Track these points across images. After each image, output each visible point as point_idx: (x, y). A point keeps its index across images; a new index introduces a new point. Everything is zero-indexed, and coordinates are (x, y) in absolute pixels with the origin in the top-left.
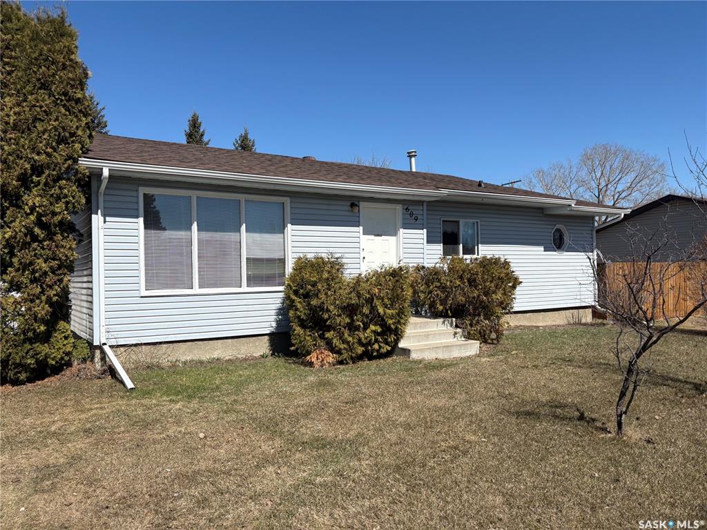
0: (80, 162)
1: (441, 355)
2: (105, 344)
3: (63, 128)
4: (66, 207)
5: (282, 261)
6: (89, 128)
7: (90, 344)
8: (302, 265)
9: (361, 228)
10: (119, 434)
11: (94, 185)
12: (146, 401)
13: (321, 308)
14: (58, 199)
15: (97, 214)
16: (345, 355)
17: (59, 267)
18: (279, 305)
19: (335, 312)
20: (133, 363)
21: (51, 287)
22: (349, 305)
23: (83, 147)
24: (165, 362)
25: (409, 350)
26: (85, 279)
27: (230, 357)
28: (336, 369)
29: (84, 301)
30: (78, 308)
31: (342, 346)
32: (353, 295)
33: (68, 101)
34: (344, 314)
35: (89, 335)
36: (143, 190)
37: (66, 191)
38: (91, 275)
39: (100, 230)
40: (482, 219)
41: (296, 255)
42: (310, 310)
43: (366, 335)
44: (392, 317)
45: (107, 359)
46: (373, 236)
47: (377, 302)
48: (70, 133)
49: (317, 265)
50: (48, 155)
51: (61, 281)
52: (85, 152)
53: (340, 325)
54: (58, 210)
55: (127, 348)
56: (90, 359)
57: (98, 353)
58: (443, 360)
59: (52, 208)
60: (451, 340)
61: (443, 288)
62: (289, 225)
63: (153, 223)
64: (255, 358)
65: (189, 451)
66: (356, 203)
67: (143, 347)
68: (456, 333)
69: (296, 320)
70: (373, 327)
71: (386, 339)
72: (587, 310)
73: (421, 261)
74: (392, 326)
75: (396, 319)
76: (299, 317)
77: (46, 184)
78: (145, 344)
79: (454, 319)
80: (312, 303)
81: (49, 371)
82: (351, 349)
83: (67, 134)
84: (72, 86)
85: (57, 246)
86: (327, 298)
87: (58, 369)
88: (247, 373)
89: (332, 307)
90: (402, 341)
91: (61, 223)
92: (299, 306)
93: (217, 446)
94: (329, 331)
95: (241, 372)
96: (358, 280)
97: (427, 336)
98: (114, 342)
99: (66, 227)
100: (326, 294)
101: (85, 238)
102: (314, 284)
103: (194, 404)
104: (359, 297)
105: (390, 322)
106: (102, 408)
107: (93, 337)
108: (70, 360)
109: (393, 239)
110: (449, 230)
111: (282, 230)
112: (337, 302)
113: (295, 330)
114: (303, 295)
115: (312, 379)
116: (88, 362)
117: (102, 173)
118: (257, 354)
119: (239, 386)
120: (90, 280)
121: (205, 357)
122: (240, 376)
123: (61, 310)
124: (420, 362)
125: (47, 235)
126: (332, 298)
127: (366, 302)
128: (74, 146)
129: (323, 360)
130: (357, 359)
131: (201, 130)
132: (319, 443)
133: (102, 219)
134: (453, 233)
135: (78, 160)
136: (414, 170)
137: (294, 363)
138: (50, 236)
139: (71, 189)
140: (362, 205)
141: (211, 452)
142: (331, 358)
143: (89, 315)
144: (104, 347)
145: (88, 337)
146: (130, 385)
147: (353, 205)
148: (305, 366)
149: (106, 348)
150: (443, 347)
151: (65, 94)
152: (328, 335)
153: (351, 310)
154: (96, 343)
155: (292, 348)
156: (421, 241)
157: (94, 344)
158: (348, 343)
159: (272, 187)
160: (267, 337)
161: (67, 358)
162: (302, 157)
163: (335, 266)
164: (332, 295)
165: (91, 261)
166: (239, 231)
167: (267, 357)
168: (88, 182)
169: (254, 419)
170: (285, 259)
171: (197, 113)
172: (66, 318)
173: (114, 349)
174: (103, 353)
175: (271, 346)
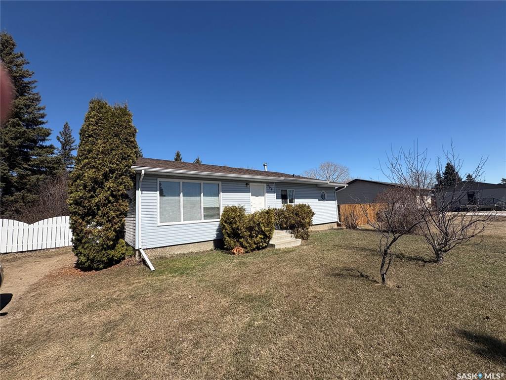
1: (288, 246)
2: (141, 248)
3: (125, 153)
4: (125, 187)
5: (218, 208)
6: (136, 153)
7: (134, 248)
8: (227, 210)
9: (250, 193)
10: (148, 297)
11: (138, 177)
12: (161, 278)
13: (237, 228)
14: (121, 184)
15: (138, 190)
16: (248, 249)
17: (120, 214)
18: (217, 227)
19: (244, 230)
20: (154, 257)
21: (116, 224)
22: (250, 227)
23: (133, 161)
24: (168, 255)
25: (274, 245)
26: (132, 219)
27: (197, 251)
28: (245, 255)
29: (132, 229)
30: (129, 232)
31: (247, 245)
32: (251, 222)
33: (127, 142)
34: (247, 231)
36: (159, 180)
37: (125, 180)
38: (135, 217)
39: (140, 197)
40: (295, 189)
41: (224, 206)
42: (232, 229)
43: (257, 239)
44: (268, 231)
45: (142, 256)
46: (255, 197)
47: (261, 225)
48: (128, 155)
49: (234, 209)
50: (117, 165)
51: (121, 221)
52: (134, 164)
53: (246, 236)
54: (121, 189)
55: (151, 250)
56: (133, 255)
57: (137, 252)
58: (289, 248)
59: (118, 188)
60: (290, 239)
61: (285, 217)
62: (221, 193)
63: (161, 195)
64: (208, 251)
65: (185, 308)
67: (158, 249)
68: (292, 236)
70: (260, 236)
71: (265, 241)
72: (335, 223)
73: (274, 206)
74: (268, 235)
76: (227, 233)
77: (116, 178)
78: (159, 247)
79: (290, 230)
80: (233, 226)
81: (114, 263)
82: (251, 246)
83: (126, 156)
84: (129, 136)
85: (119, 205)
86: (240, 224)
87: (118, 262)
88: (205, 259)
89: (242, 228)
90: (271, 241)
91: (122, 195)
92: (227, 228)
93: (198, 304)
94: (241, 238)
95: (203, 259)
96: (254, 215)
97: (281, 238)
98: (145, 247)
99: (125, 196)
100: (240, 222)
101: (133, 201)
102: (234, 218)
103: (184, 278)
104: (254, 223)
105: (267, 233)
106: (139, 282)
107: (135, 245)
108: (124, 257)
109: (263, 197)
110: (283, 194)
111: (217, 195)
112: (244, 226)
113: (226, 238)
114: (229, 222)
115: (236, 261)
116: (132, 257)
117: (141, 172)
118: (208, 249)
119: (204, 266)
121: (186, 252)
122: (203, 261)
123: (121, 233)
124: (280, 250)
125: (116, 200)
126: (242, 224)
127: (257, 225)
128: (129, 161)
129: (239, 252)
130: (253, 250)
131: (181, 157)
132: (250, 299)
133: (141, 192)
134: (285, 195)
135: (131, 167)
136: (266, 170)
137: (226, 253)
138: (117, 200)
139: (127, 180)
140: (250, 184)
141: (196, 307)
142: (242, 250)
143: (134, 235)
145: (133, 245)
146: (152, 268)
147: (247, 184)
148: (231, 254)
149: (141, 251)
150: (288, 242)
151: (126, 139)
152: (240, 240)
153: (250, 229)
154: (137, 248)
155: (225, 247)
156: (274, 198)
158: (250, 243)
159: (214, 177)
160: (212, 242)
161: (123, 256)
162: (223, 166)
163: (242, 210)
164: (242, 222)
165: (135, 211)
166: (200, 196)
167: (213, 250)
168: (135, 177)
169: (215, 285)
171: (179, 151)
172: (123, 237)
173: (145, 251)
174: (140, 253)
175: (214, 245)
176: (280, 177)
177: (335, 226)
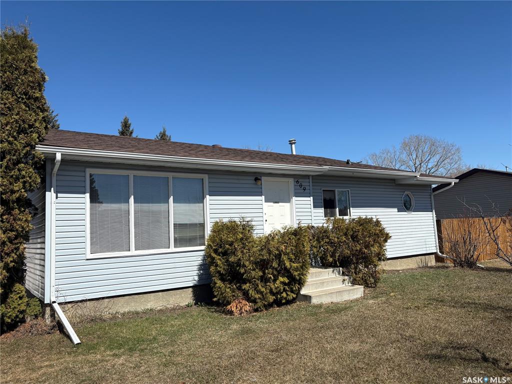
0: (37, 149)
1: (336, 299)
2: (54, 302)
3: (23, 121)
4: (24, 186)
5: (202, 226)
6: (45, 121)
7: (41, 301)
8: (219, 228)
9: (263, 197)
11: (48, 167)
12: (91, 357)
13: (238, 264)
14: (17, 179)
15: (50, 191)
16: (259, 304)
17: (16, 237)
18: (200, 262)
19: (250, 267)
20: (79, 318)
21: (8, 255)
22: (262, 260)
23: (40, 136)
24: (106, 315)
25: (310, 297)
26: (39, 246)
27: (161, 308)
28: (253, 316)
29: (38, 264)
30: (32, 270)
31: (257, 296)
32: (264, 252)
33: (28, 99)
34: (257, 268)
35: (41, 295)
36: (89, 171)
37: (24, 172)
38: (44, 243)
39: (53, 204)
40: (352, 189)
41: (214, 220)
42: (229, 265)
43: (276, 286)
44: (296, 269)
45: (56, 315)
46: (272, 203)
47: (284, 258)
48: (29, 125)
49: (232, 227)
50: (10, 143)
51: (17, 249)
52: (42, 141)
53: (254, 278)
54: (16, 189)
55: (73, 304)
56: (41, 315)
57: (48, 310)
58: (338, 303)
59: (11, 187)
60: (340, 286)
61: (331, 243)
62: (208, 196)
63: (94, 199)
64: (182, 308)
66: (259, 178)
67: (88, 302)
68: (344, 280)
69: (217, 275)
70: (281, 279)
71: (292, 288)
72: (431, 256)
73: (310, 222)
74: (297, 277)
75: (300, 271)
76: (219, 272)
77: (7, 167)
78: (90, 300)
79: (341, 268)
80: (230, 260)
81: (5, 329)
82: (264, 298)
83: (26, 126)
84: (32, 88)
85: (14, 220)
86: (243, 255)
87: (12, 327)
88: (177, 322)
89: (248, 263)
90: (303, 288)
91: (19, 200)
92: (219, 262)
94: (246, 284)
95: (173, 322)
96: (270, 238)
97: (322, 283)
98: (62, 300)
99: (23, 203)
100: (242, 252)
101: (39, 212)
102: (231, 244)
103: (136, 358)
104: (270, 254)
105: (296, 273)
106: (51, 366)
107: (44, 296)
108: (23, 318)
109: (288, 205)
110: (328, 198)
111: (201, 200)
112: (252, 259)
113: (216, 283)
114: (221, 252)
115: (235, 327)
116: (39, 318)
117: (56, 157)
118: (184, 304)
119: (174, 336)
120: (43, 247)
121: (140, 308)
122: (172, 326)
123: (17, 273)
124: (320, 306)
125: (7, 210)
126: (247, 255)
127: (275, 257)
128: (32, 135)
129: (241, 309)
130: (269, 306)
131: (131, 129)
133: (54, 195)
134: (330, 199)
135: (35, 147)
136: (294, 153)
137: (216, 311)
138: (9, 211)
139: (28, 171)
140: (264, 179)
142: (248, 307)
143: (41, 277)
144: (54, 305)
145: (40, 295)
146: (76, 340)
147: (256, 179)
148: (226, 314)
149: (56, 306)
150: (337, 292)
151: (26, 94)
152: (244, 287)
153: (263, 265)
154: (47, 301)
155: (215, 299)
156: (309, 206)
157: (45, 303)
158: (261, 293)
160: (191, 289)
161: (21, 316)
162: (211, 145)
163: (247, 228)
164: (247, 252)
165: (45, 231)
166: (167, 202)
167: (191, 306)
168: (43, 166)
170: (204, 223)
171: (128, 117)
172: (21, 280)
173: (63, 306)
174: (53, 311)
175: (194, 296)
176: (321, 165)
177: (432, 262)
